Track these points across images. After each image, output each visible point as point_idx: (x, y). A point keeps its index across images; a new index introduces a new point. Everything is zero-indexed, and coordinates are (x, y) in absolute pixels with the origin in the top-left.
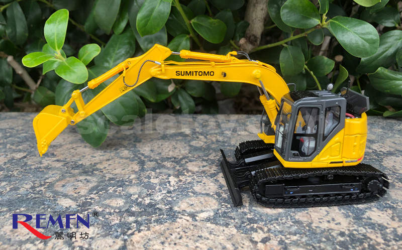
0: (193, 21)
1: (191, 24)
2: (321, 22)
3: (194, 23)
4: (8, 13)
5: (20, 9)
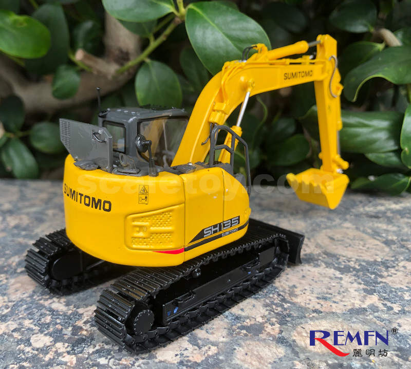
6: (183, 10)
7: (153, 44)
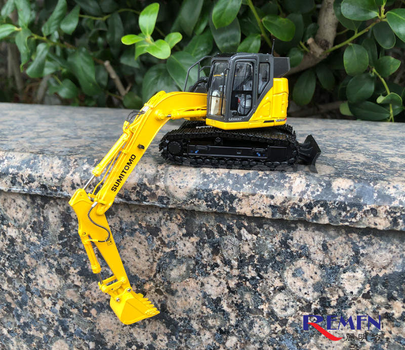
0: (264, 19)
1: (261, 22)
2: (380, 15)
3: (264, 21)
4: (109, 22)
5: (119, 18)
6: (383, 16)
7: (356, 35)
